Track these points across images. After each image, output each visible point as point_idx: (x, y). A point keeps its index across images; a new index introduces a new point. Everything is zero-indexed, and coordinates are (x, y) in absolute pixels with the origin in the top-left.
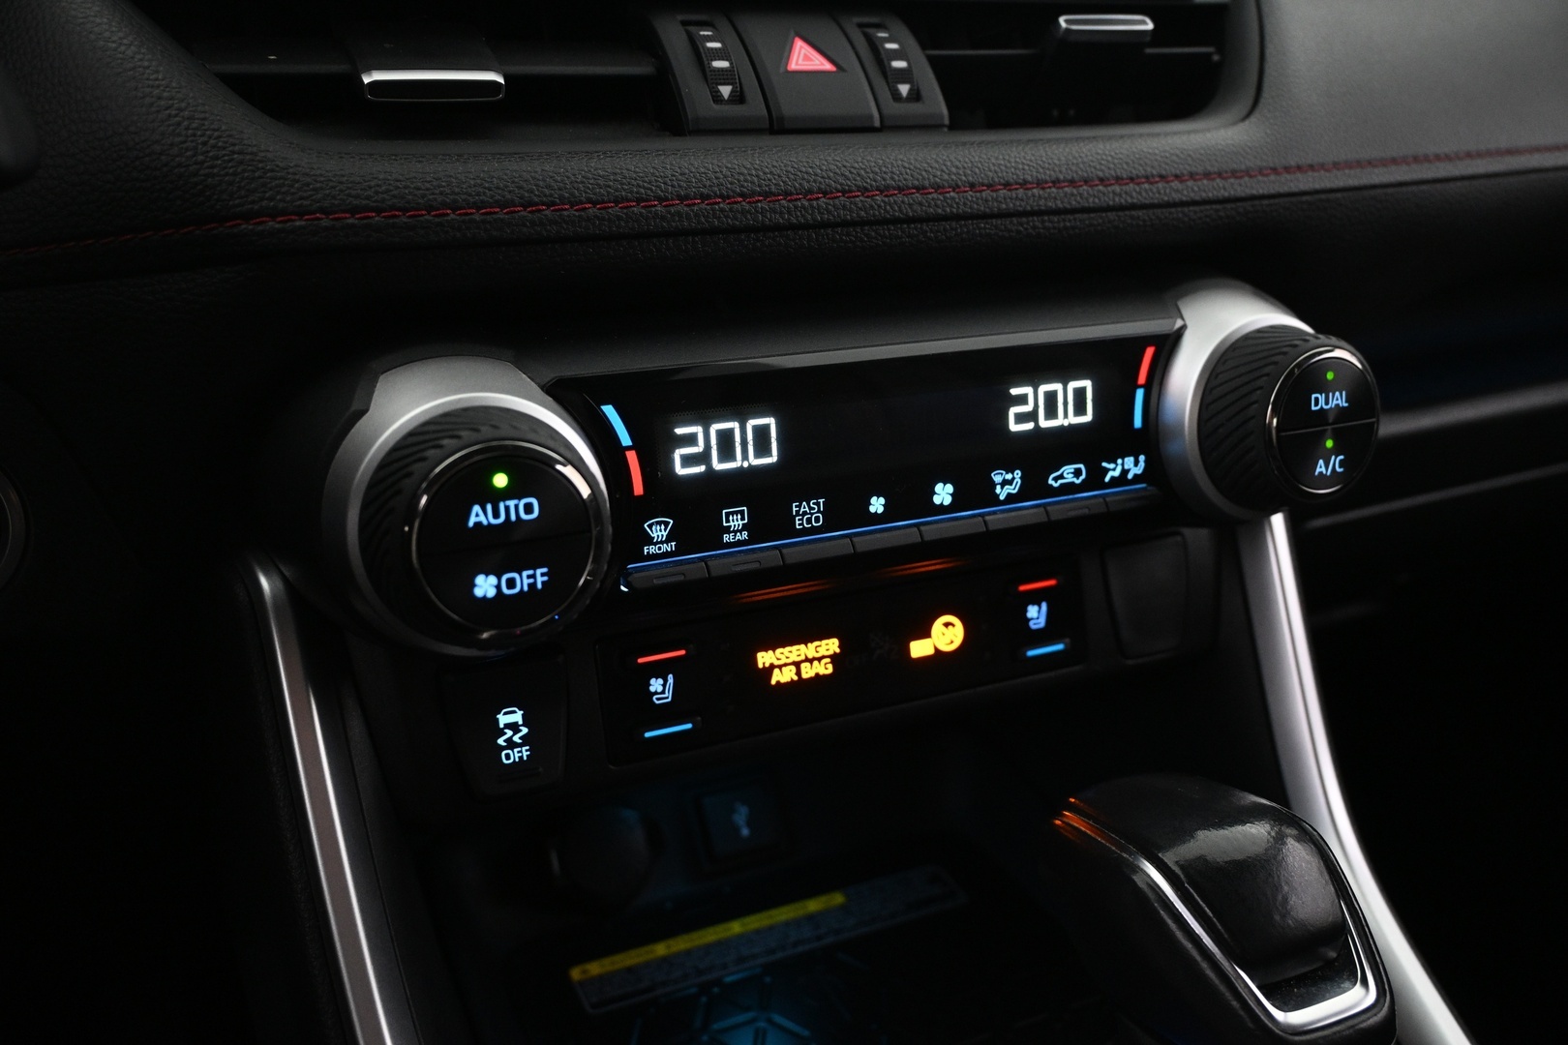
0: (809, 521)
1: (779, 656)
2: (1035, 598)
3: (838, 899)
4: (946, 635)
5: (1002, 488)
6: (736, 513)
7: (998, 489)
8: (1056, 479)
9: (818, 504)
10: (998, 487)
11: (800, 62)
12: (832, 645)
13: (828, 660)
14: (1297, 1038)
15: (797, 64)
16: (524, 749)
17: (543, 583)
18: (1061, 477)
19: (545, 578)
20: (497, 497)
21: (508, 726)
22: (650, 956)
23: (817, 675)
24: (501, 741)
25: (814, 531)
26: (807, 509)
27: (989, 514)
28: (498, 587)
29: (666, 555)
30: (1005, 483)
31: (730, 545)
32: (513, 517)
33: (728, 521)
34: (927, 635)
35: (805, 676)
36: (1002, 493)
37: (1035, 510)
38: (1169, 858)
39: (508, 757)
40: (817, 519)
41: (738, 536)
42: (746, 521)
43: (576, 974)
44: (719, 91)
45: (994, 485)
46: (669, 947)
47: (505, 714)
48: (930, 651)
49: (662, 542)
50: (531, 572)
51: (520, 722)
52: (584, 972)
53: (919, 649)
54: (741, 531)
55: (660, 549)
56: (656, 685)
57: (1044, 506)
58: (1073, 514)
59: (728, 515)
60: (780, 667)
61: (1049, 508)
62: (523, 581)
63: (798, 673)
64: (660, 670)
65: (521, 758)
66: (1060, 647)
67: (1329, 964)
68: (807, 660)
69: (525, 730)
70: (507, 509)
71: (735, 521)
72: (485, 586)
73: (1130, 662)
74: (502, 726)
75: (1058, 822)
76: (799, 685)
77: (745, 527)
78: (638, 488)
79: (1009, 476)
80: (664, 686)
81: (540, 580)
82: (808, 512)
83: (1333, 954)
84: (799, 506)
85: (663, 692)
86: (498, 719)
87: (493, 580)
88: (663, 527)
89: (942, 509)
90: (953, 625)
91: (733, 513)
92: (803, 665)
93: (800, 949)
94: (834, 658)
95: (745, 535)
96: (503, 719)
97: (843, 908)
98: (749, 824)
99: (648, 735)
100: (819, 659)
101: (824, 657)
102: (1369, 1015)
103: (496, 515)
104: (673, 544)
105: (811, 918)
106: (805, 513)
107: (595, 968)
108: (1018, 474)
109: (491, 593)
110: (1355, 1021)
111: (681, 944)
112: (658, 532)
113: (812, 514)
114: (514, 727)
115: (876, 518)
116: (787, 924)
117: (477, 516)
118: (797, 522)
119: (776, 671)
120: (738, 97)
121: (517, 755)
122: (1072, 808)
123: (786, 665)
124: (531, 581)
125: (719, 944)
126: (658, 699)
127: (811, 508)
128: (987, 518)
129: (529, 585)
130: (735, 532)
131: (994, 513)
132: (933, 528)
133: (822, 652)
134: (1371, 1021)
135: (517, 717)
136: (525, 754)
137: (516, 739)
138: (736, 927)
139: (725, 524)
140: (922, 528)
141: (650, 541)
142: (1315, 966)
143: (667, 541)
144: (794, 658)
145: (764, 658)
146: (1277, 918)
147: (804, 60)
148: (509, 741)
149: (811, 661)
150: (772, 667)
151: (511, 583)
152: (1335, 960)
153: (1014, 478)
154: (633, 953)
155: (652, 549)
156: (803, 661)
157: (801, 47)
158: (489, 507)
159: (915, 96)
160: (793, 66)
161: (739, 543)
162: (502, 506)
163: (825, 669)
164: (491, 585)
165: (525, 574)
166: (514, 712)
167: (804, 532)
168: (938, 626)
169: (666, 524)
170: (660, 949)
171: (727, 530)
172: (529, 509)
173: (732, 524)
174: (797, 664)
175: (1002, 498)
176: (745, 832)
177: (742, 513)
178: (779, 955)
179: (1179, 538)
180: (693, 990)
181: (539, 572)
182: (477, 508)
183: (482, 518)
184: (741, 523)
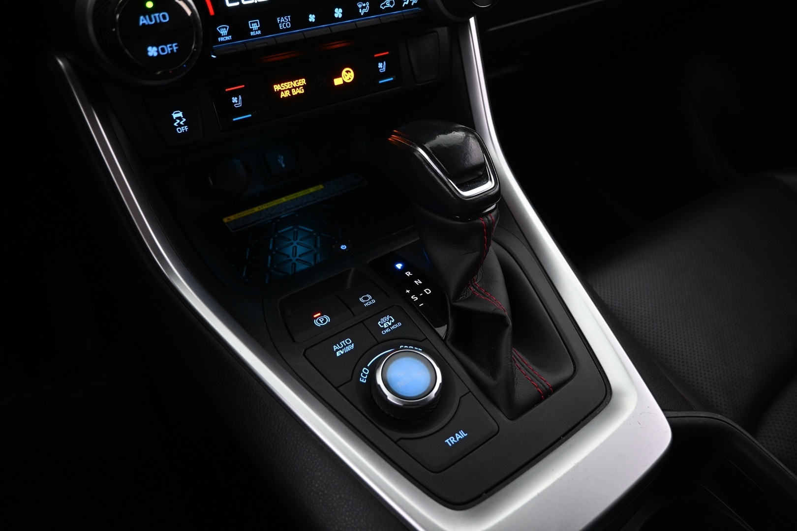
0: (285, 25)
1: (282, 86)
2: (381, 60)
3: (321, 187)
4: (347, 76)
5: (362, 10)
6: (255, 22)
7: (360, 11)
8: (383, 6)
9: (288, 18)
10: (360, 9)
12: (302, 82)
13: (302, 88)
14: (467, 199)
16: (185, 127)
17: (176, 49)
18: (385, 5)
19: (177, 48)
20: (149, 12)
21: (177, 118)
22: (253, 212)
23: (298, 93)
24: (175, 124)
25: (287, 30)
26: (283, 20)
27: (358, 21)
28: (158, 51)
29: (228, 41)
30: (363, 8)
31: (254, 36)
32: (158, 21)
33: (251, 26)
34: (340, 76)
35: (294, 94)
36: (362, 12)
37: (375, 19)
38: (427, 146)
39: (179, 130)
40: (288, 25)
41: (257, 33)
42: (259, 26)
43: (225, 220)
45: (358, 9)
46: (259, 208)
47: (175, 113)
48: (342, 83)
49: (225, 36)
50: (170, 45)
51: (182, 117)
52: (228, 219)
53: (338, 82)
54: (257, 30)
55: (225, 39)
56: (234, 100)
57: (379, 17)
58: (390, 20)
59: (251, 23)
60: (283, 91)
61: (381, 18)
62: (168, 49)
63: (291, 93)
64: (236, 94)
65: (185, 130)
66: (392, 79)
67: (480, 176)
68: (293, 88)
69: (184, 120)
70: (155, 17)
71: (255, 26)
72: (152, 51)
73: (419, 85)
74: (175, 118)
75: (390, 139)
76: (292, 98)
77: (259, 29)
78: (212, 12)
79: (364, 5)
80: (238, 100)
81: (175, 48)
82: (284, 22)
83: (481, 173)
84: (280, 19)
85: (238, 103)
86: (172, 116)
87: (155, 49)
88: (225, 29)
89: (338, 19)
90: (350, 72)
91: (253, 23)
92: (292, 90)
93: (308, 204)
94: (304, 86)
95: (259, 32)
96: (175, 116)
97: (323, 189)
98: (284, 162)
99: (234, 120)
100: (299, 87)
101: (300, 86)
102: (491, 191)
103: (151, 20)
104: (230, 36)
105: (311, 194)
106: (283, 22)
107: (232, 218)
108: (368, 4)
109: (156, 54)
110: (487, 193)
111: (264, 207)
112: (224, 32)
113: (286, 22)
114: (180, 118)
115: (312, 24)
116: (302, 197)
117: (143, 21)
118: (280, 26)
119: (282, 93)
121: (183, 130)
122: (395, 134)
123: (285, 90)
124: (171, 49)
125: (278, 205)
126: (236, 106)
127: (285, 20)
128: (357, 23)
129: (171, 50)
130: (255, 31)
131: (360, 20)
132: (335, 27)
133: (299, 84)
134: (492, 193)
135: (180, 114)
136: (186, 129)
137: (181, 123)
138: (284, 199)
139: (251, 28)
140: (331, 27)
141: (220, 35)
142: (475, 177)
143: (228, 35)
144: (288, 87)
145: (277, 88)
146: (462, 161)
148: (179, 124)
149: (295, 88)
150: (280, 91)
151: (163, 50)
152: (482, 175)
153: (366, 6)
154: (246, 211)
155: (222, 39)
156: (292, 88)
158: (147, 17)
161: (258, 36)
162: (152, 16)
163: (301, 91)
164: (155, 51)
165: (168, 46)
166: (179, 113)
167: (284, 30)
168: (344, 73)
169: (226, 28)
170: (256, 209)
171: (252, 30)
172: (164, 17)
173: (253, 27)
174: (290, 90)
175: (362, 14)
176: (283, 166)
177: (257, 22)
178: (300, 207)
179: (436, 33)
180: (270, 221)
181: (174, 45)
182: (142, 17)
183: (145, 22)
184: (257, 27)
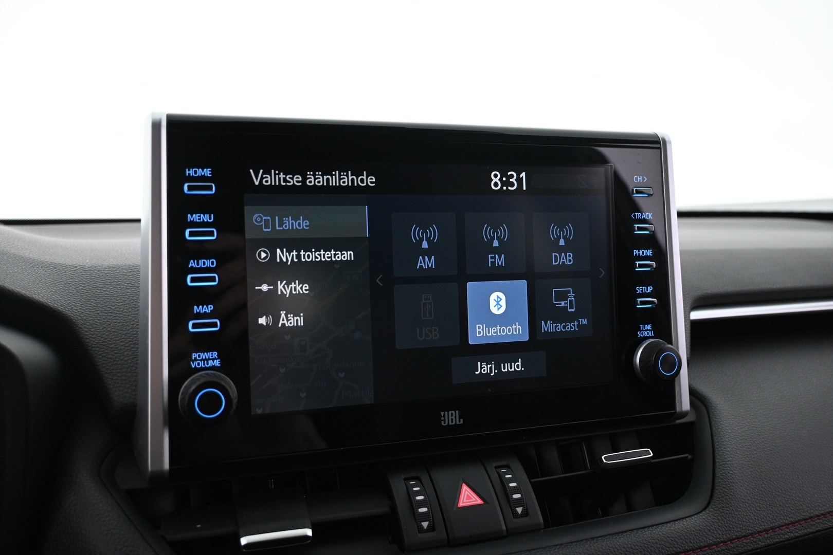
11: (465, 501)
15: (463, 502)
44: (422, 526)
120: (432, 528)
147: (467, 499)
157: (466, 490)
159: (526, 513)
160: (461, 504)
